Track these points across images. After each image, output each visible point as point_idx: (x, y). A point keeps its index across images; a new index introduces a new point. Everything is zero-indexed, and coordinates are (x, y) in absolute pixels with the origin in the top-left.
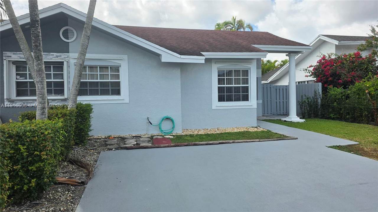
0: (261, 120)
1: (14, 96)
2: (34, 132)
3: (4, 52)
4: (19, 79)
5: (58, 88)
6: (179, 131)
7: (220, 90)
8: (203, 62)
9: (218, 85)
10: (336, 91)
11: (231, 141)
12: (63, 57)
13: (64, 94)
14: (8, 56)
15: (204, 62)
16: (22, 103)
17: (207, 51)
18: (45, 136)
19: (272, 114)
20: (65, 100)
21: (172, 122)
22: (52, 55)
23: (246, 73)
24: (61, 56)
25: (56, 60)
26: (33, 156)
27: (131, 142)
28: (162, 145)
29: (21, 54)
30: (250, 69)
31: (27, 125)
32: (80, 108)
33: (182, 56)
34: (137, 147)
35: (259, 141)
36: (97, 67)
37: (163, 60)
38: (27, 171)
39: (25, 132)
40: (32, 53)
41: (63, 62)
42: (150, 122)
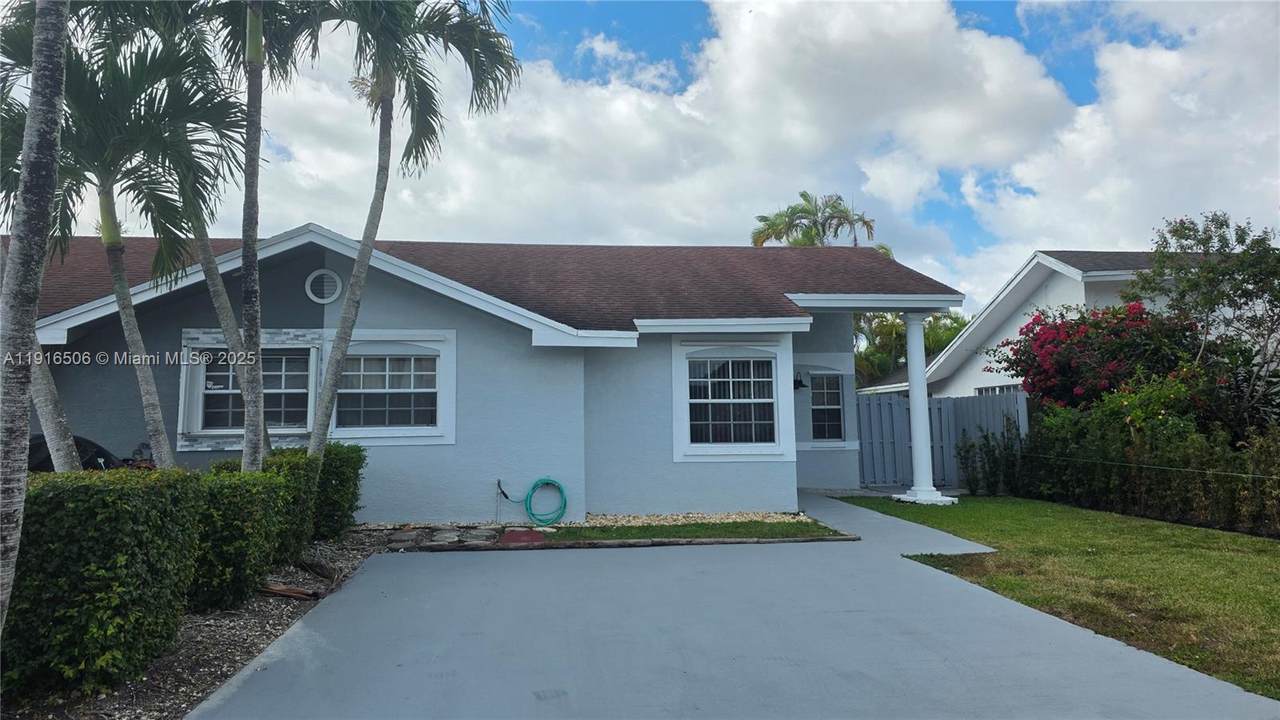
0: (836, 498)
1: (197, 428)
2: (235, 488)
3: (184, 330)
4: (210, 389)
5: (293, 409)
6: (576, 518)
7: (696, 412)
8: (634, 344)
9: (691, 398)
10: (1061, 416)
11: (684, 541)
12: (309, 337)
13: (306, 424)
14: (193, 339)
15: (636, 346)
16: (213, 443)
17: (654, 315)
18: (252, 495)
19: (899, 484)
20: (307, 436)
21: (558, 494)
22: (285, 333)
23: (765, 367)
24: (304, 336)
25: (294, 344)
26: (231, 529)
27: (446, 538)
28: (512, 545)
29: (219, 333)
30: (775, 358)
31: (226, 478)
32: (336, 455)
33: (582, 333)
34: (460, 547)
35: (758, 542)
36: (385, 359)
37: (537, 340)
38: (221, 555)
39: (222, 487)
40: (241, 331)
41: (309, 349)
42: (503, 492)
